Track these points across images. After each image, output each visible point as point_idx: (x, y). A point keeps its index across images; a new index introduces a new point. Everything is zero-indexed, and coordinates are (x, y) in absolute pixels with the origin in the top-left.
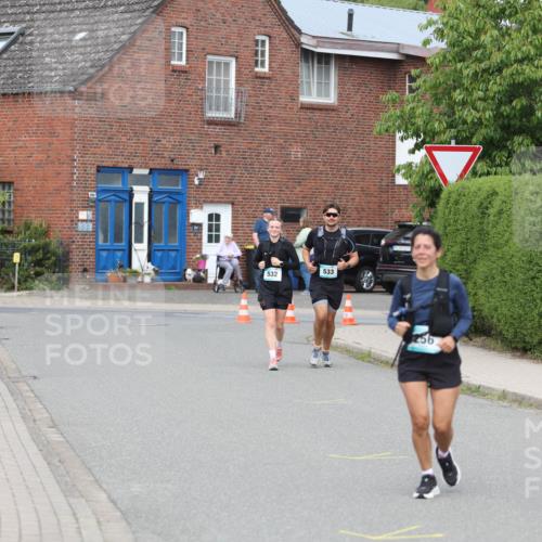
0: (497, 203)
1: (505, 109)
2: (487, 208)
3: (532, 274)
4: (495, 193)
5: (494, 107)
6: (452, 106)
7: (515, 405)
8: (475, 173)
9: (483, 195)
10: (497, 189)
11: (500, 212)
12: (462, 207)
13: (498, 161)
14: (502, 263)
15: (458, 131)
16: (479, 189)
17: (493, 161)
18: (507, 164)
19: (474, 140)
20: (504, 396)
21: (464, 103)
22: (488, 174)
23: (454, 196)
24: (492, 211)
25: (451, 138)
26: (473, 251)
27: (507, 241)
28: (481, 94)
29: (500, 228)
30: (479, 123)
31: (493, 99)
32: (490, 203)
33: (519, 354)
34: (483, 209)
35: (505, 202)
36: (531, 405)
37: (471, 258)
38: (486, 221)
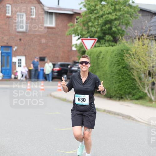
0: (102, 55)
1: (104, 28)
2: (99, 56)
3: (112, 75)
4: (101, 52)
5: (100, 27)
6: (88, 27)
7: (108, 114)
8: (95, 46)
9: (98, 52)
10: (102, 51)
11: (103, 58)
12: (92, 56)
13: (102, 43)
14: (104, 72)
15: (91, 34)
16: (97, 51)
17: (100, 43)
18: (105, 44)
19: (95, 37)
20: (105, 111)
21: (92, 26)
22: (99, 46)
23: (89, 53)
24: (101, 57)
25: (88, 36)
26: (95, 69)
27: (105, 66)
28: (96, 23)
29: (103, 62)
30: (96, 32)
31: (100, 25)
32: (100, 55)
33: (109, 99)
34: (98, 57)
35: (104, 55)
36: (112, 114)
37: (95, 71)
38: (99, 60)
